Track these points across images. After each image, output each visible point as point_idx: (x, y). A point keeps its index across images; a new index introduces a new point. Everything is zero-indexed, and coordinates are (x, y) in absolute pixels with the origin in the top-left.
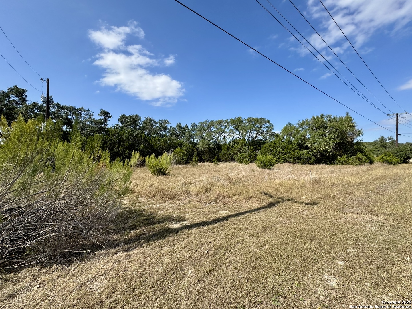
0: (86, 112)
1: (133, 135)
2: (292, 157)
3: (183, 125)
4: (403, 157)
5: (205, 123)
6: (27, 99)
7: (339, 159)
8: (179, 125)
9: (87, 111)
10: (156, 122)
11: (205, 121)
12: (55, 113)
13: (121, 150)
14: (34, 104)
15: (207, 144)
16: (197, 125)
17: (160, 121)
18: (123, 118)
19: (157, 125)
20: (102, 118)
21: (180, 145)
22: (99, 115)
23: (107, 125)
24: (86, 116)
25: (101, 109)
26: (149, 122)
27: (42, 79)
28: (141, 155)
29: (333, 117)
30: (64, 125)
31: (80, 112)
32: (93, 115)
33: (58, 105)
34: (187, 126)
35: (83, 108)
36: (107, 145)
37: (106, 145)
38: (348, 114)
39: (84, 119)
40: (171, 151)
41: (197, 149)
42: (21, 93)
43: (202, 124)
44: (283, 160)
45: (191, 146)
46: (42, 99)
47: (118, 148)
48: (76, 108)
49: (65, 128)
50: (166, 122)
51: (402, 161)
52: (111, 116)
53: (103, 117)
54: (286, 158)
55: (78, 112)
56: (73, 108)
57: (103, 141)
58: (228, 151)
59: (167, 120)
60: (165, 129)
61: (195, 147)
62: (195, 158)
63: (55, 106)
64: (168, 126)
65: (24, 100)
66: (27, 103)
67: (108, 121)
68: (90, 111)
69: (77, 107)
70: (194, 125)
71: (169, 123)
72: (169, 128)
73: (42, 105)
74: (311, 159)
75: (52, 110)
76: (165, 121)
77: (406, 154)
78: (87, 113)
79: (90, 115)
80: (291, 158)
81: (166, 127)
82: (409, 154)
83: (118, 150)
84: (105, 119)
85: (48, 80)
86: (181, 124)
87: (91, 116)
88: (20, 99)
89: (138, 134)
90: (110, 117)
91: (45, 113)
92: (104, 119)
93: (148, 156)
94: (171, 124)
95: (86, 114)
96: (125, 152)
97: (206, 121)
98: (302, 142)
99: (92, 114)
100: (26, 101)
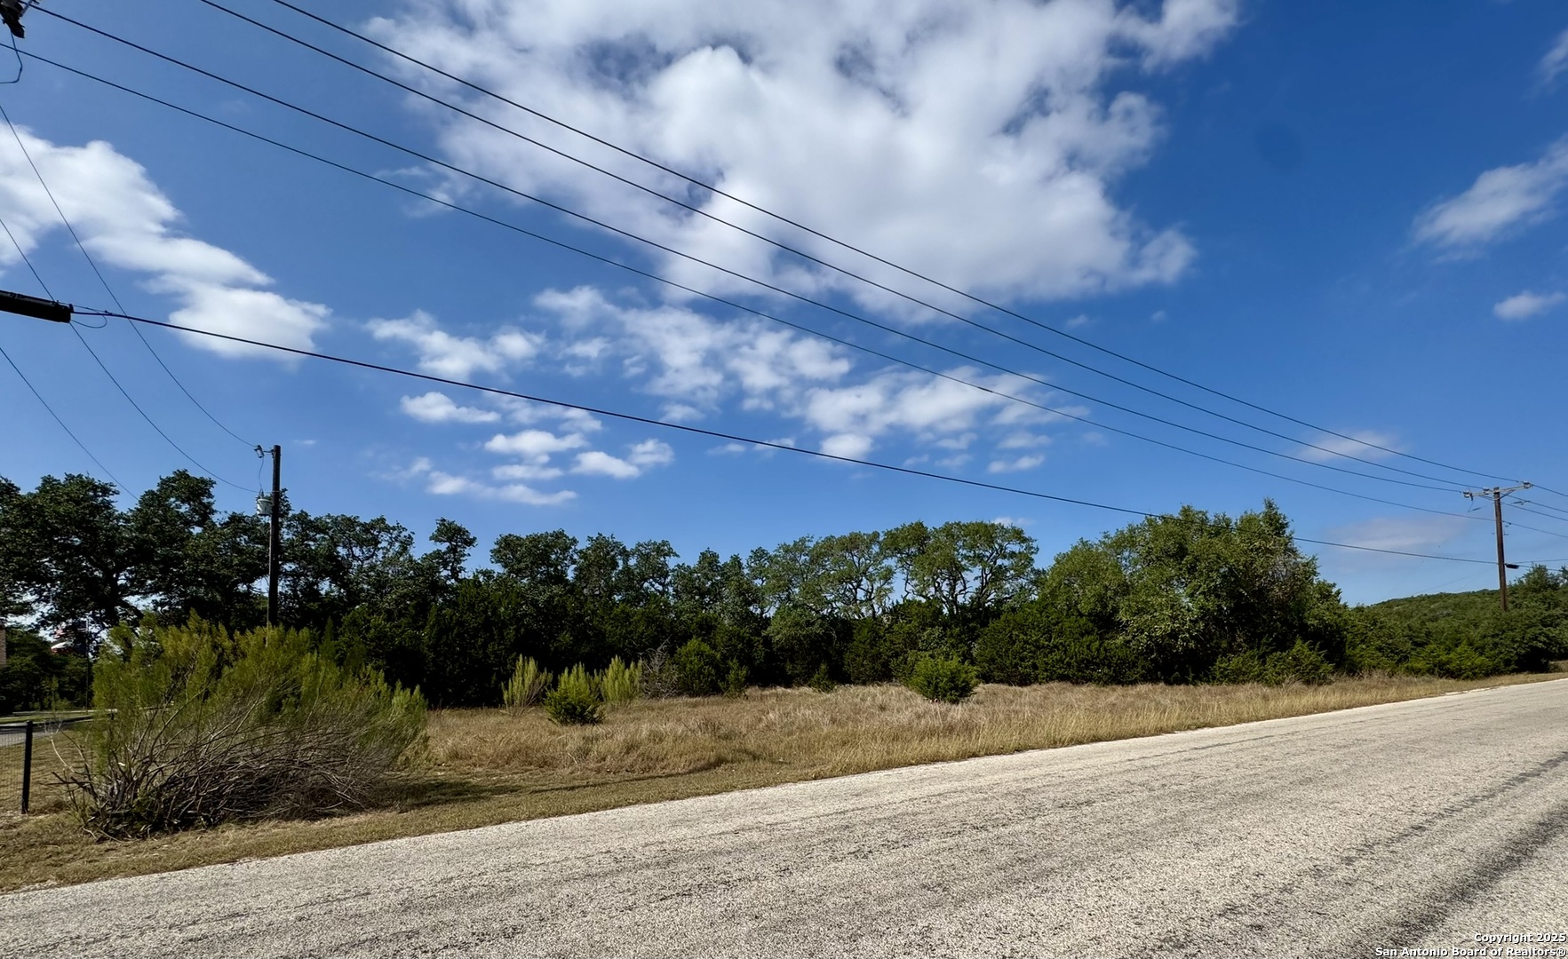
0: (389, 532)
1: (534, 603)
2: (1072, 661)
3: (724, 559)
4: (1513, 648)
5: (799, 547)
6: (214, 507)
7: (1220, 664)
8: (709, 559)
9: (394, 528)
10: (628, 549)
11: (800, 541)
12: (297, 546)
13: (494, 652)
14: (235, 519)
15: (797, 624)
16: (772, 554)
17: (641, 548)
18: (507, 547)
19: (632, 562)
20: (444, 547)
21: (707, 628)
22: (435, 538)
23: (462, 569)
24: (391, 544)
25: (440, 519)
26: (603, 554)
27: (259, 448)
28: (540, 669)
29: (1211, 517)
30: (323, 579)
31: (376, 533)
32: (412, 539)
33: (302, 518)
34: (736, 559)
35: (382, 520)
36: (450, 638)
37: (448, 638)
38: (1270, 506)
39: (384, 554)
40: (662, 650)
41: (767, 642)
42: (195, 490)
43: (787, 550)
44: (1046, 670)
45: (745, 631)
46: (259, 508)
47: (484, 646)
48: (362, 520)
49: (325, 586)
50: (663, 550)
51: (1513, 666)
52: (475, 539)
53: (448, 544)
54: (1054, 666)
55: (368, 534)
56: (351, 523)
57: (436, 629)
58: (872, 646)
59: (664, 543)
60: (661, 572)
61: (760, 635)
62: (737, 671)
63: (294, 523)
64: (672, 562)
65: (205, 513)
66: (215, 518)
67: (465, 555)
68: (403, 529)
69: (365, 519)
70: (759, 554)
71: (670, 553)
72: (673, 571)
73: (255, 521)
74: (1134, 665)
75: (286, 535)
76: (658, 548)
77: (1523, 638)
78: (394, 536)
79: (401, 542)
80: (1069, 664)
81: (664, 564)
82: (1536, 640)
83: (485, 653)
84: (453, 550)
85: (277, 449)
86: (715, 556)
87: (406, 544)
88: (194, 510)
89: (552, 597)
90: (470, 542)
91: (267, 545)
92: (451, 550)
93: (566, 671)
94: (678, 556)
95: (391, 538)
96: (505, 659)
97: (803, 540)
98: (1105, 606)
99: (410, 537)
100: (213, 512)
